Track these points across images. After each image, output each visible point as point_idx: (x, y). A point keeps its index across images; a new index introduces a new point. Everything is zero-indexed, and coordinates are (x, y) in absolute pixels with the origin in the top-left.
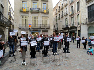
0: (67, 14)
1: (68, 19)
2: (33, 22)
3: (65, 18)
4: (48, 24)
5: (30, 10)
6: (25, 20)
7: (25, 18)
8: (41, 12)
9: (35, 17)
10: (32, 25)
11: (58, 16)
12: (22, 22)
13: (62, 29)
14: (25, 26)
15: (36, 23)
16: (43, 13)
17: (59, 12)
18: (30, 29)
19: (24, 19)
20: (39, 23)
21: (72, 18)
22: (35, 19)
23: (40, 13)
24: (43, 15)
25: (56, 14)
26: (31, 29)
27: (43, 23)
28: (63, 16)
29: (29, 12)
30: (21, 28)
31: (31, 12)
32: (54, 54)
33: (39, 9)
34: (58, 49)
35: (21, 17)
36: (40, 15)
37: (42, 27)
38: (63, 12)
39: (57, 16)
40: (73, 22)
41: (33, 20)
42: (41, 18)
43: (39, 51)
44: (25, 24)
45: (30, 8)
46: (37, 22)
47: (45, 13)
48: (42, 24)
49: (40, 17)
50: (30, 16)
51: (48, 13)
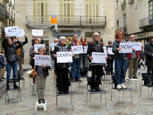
2: (61, 11)
4: (101, 14)
6: (42, 4)
10: (58, 19)
14: (42, 21)
15: (69, 12)
18: (53, 27)
19: (38, 1)
20: (77, 13)
22: (67, 2)
26: (56, 28)
27: (87, 13)
30: (31, 25)
32: (119, 86)
34: (127, 78)
37: (84, 24)
41: (61, 5)
43: (77, 80)
44: (42, 15)
46: (72, 9)
48: (84, 14)
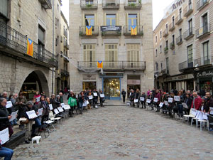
0: (191, 33)
1: (194, 47)
2: (106, 58)
3: (185, 44)
4: (141, 59)
5: (100, 32)
6: (91, 52)
7: (91, 48)
8: (124, 34)
9: (111, 46)
10: (103, 64)
11: (170, 41)
12: (85, 57)
13: (179, 73)
14: (91, 66)
15: (113, 58)
16: (128, 35)
17: (172, 30)
18: (100, 71)
19: (88, 50)
20: (119, 59)
21: (204, 44)
22: (111, 50)
23: (123, 37)
24: (130, 41)
25: (166, 36)
26: (102, 72)
27: (129, 59)
28: (181, 40)
29: (98, 35)
30: (82, 69)
31: (102, 35)
33: (120, 27)
35: (82, 45)
36: (123, 40)
37: (126, 68)
38: (181, 30)
39: (167, 42)
40: (206, 55)
41: (106, 53)
42: (125, 47)
44: (91, 61)
45: (101, 27)
46: (116, 57)
47: (134, 36)
48: (126, 59)
49: (122, 45)
50: (100, 45)
51: (140, 35)
